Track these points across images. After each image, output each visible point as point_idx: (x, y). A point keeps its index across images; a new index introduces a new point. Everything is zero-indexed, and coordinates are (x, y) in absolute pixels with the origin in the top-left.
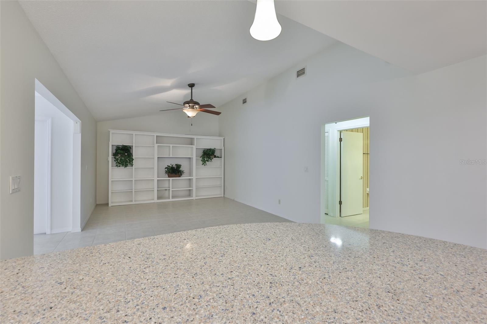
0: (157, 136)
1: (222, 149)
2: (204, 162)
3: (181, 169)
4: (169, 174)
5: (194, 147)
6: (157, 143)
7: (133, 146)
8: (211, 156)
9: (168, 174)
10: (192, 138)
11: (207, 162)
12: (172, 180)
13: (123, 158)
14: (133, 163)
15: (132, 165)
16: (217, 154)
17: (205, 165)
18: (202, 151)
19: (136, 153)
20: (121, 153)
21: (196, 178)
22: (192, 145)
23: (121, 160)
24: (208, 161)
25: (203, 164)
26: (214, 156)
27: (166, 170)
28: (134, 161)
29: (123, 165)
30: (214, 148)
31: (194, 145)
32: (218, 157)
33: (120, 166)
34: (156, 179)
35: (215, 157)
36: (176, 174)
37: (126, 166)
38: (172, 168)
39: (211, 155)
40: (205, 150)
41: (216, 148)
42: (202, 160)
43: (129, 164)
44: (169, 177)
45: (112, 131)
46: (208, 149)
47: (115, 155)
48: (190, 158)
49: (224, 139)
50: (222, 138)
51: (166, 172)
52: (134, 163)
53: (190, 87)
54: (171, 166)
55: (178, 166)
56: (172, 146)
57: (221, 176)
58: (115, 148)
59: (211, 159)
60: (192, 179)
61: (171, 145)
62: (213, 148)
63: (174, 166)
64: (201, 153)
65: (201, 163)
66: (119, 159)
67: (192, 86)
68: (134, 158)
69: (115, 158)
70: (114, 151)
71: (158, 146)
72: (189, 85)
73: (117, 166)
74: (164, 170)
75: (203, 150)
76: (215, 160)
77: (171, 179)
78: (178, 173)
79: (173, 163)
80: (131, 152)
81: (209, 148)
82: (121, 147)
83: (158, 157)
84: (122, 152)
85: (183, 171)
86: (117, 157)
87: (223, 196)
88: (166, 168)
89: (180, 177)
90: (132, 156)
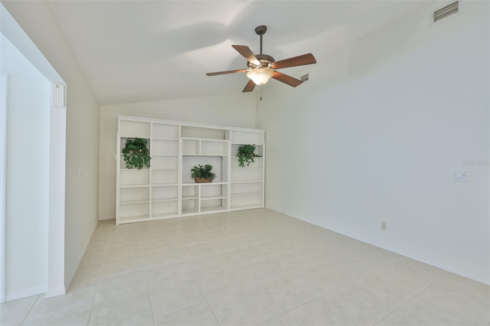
0: (182, 127)
1: (262, 146)
2: (241, 162)
3: (212, 171)
4: (197, 178)
5: (230, 143)
6: (181, 136)
7: (149, 139)
9: (195, 179)
10: (227, 130)
11: (245, 163)
12: (201, 186)
13: (136, 156)
14: (149, 163)
15: (149, 166)
16: (256, 152)
17: (243, 167)
18: (239, 149)
19: (154, 149)
20: (133, 149)
21: (232, 184)
22: (226, 139)
23: (133, 158)
24: (246, 161)
25: (240, 165)
26: (252, 155)
27: (193, 172)
28: (151, 160)
29: (136, 166)
30: (253, 144)
31: (229, 139)
32: (259, 156)
33: (131, 168)
34: (180, 185)
35: (254, 156)
36: (206, 178)
37: (140, 168)
38: (201, 170)
39: (249, 154)
40: (241, 147)
41: (256, 145)
42: (238, 160)
43: (144, 165)
44: (196, 182)
45: (120, 118)
46: (246, 146)
47: (125, 151)
48: (222, 157)
49: (265, 132)
50: (263, 132)
51: (193, 176)
52: (151, 164)
54: (199, 167)
55: (209, 168)
56: (202, 141)
57: (261, 181)
58: (125, 142)
60: (227, 184)
61: (200, 140)
62: (251, 144)
63: (203, 168)
64: (237, 151)
65: (239, 163)
66: (131, 157)
68: (151, 155)
69: (125, 156)
70: (124, 147)
71: (183, 140)
73: (128, 167)
74: (190, 173)
75: (240, 146)
76: (253, 160)
77: (200, 184)
78: (209, 176)
79: (202, 163)
80: (147, 147)
82: (133, 140)
83: (183, 156)
84: (135, 147)
85: (214, 174)
86: (128, 155)
87: (264, 207)
88: (193, 170)
89: (211, 182)
90: (149, 153)
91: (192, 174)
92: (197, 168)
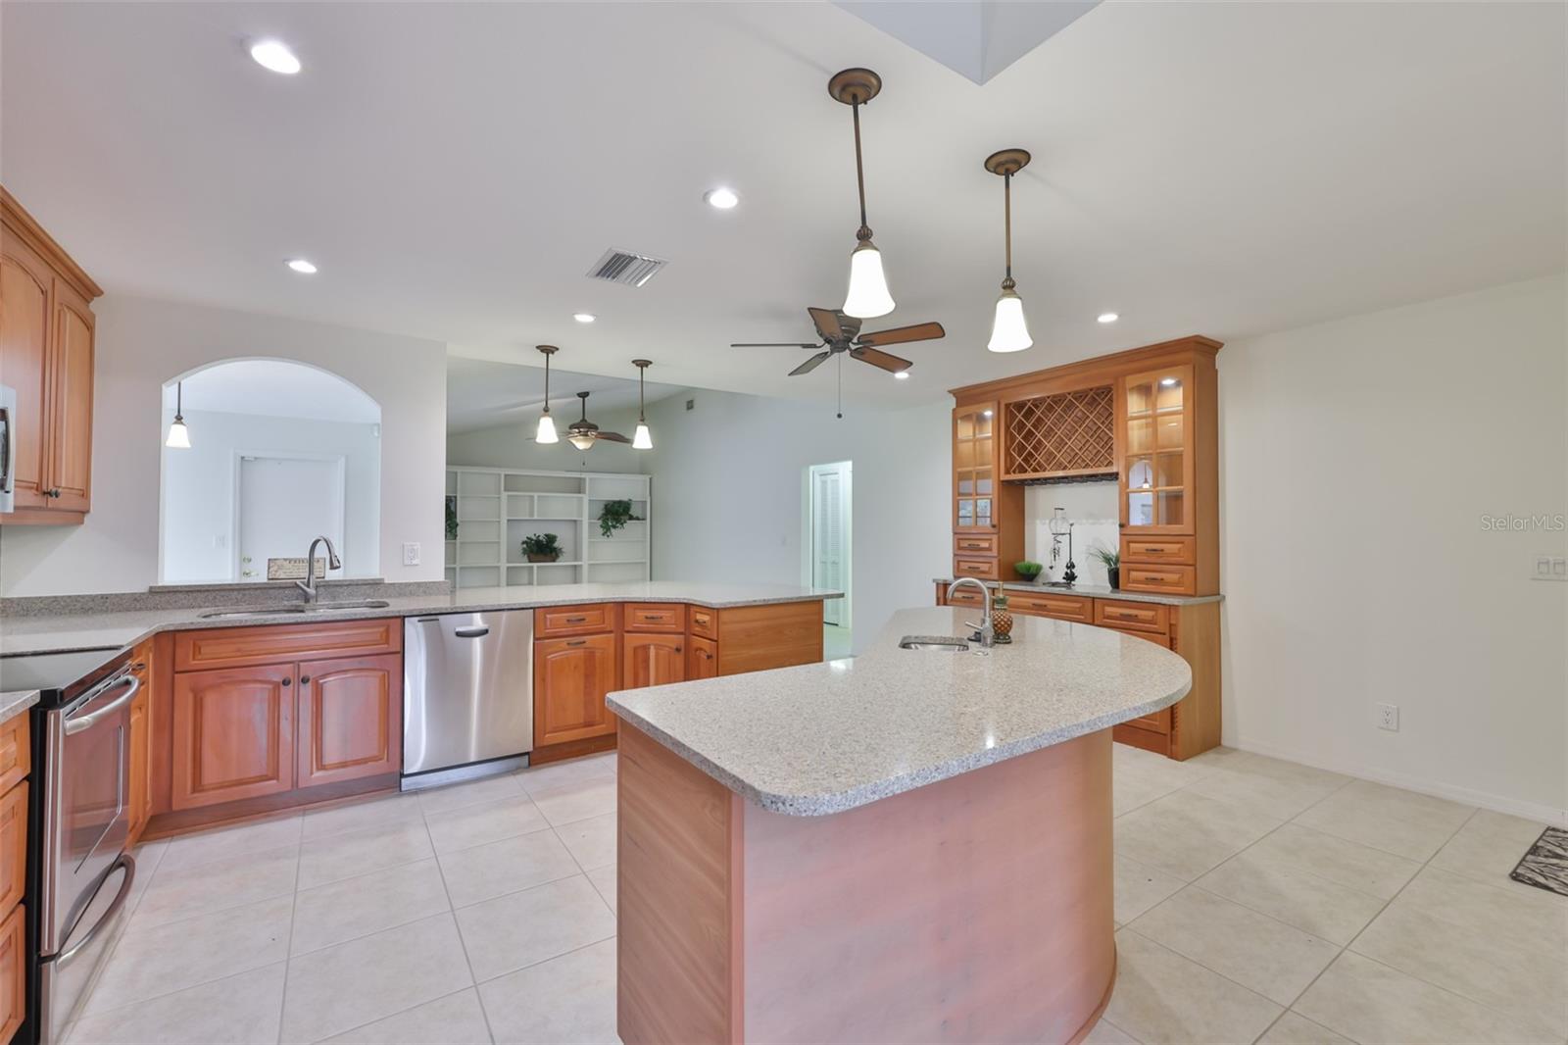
0: (506, 476)
1: (645, 502)
2: (607, 530)
3: (556, 545)
4: (532, 556)
5: (586, 498)
6: (505, 490)
7: (456, 497)
8: (622, 517)
9: (529, 557)
10: (580, 479)
11: (613, 530)
12: (537, 567)
14: (456, 531)
15: (454, 538)
16: (634, 511)
17: (608, 536)
18: (602, 506)
19: (462, 513)
21: (589, 565)
22: (580, 493)
24: (614, 527)
25: (603, 535)
26: (627, 517)
27: (525, 546)
28: (458, 528)
30: (629, 500)
31: (584, 493)
32: (638, 519)
34: (504, 565)
35: (631, 518)
36: (546, 555)
38: (538, 542)
39: (622, 515)
40: (608, 504)
41: (633, 500)
42: (601, 526)
44: (530, 561)
46: (615, 502)
48: (575, 521)
49: (651, 479)
50: (647, 478)
51: (525, 552)
52: (458, 533)
54: (534, 538)
55: (551, 539)
56: (539, 497)
57: (643, 561)
59: (622, 524)
60: (581, 565)
61: (536, 495)
62: (626, 499)
63: (541, 538)
64: (600, 511)
65: (601, 531)
67: (586, 394)
68: (458, 521)
71: (509, 496)
74: (520, 547)
75: (605, 503)
76: (630, 524)
77: (535, 565)
78: (551, 552)
79: (540, 532)
80: (453, 510)
81: (617, 499)
83: (508, 520)
85: (561, 549)
88: (524, 543)
89: (554, 561)
90: (456, 517)
91: (524, 549)
92: (532, 540)
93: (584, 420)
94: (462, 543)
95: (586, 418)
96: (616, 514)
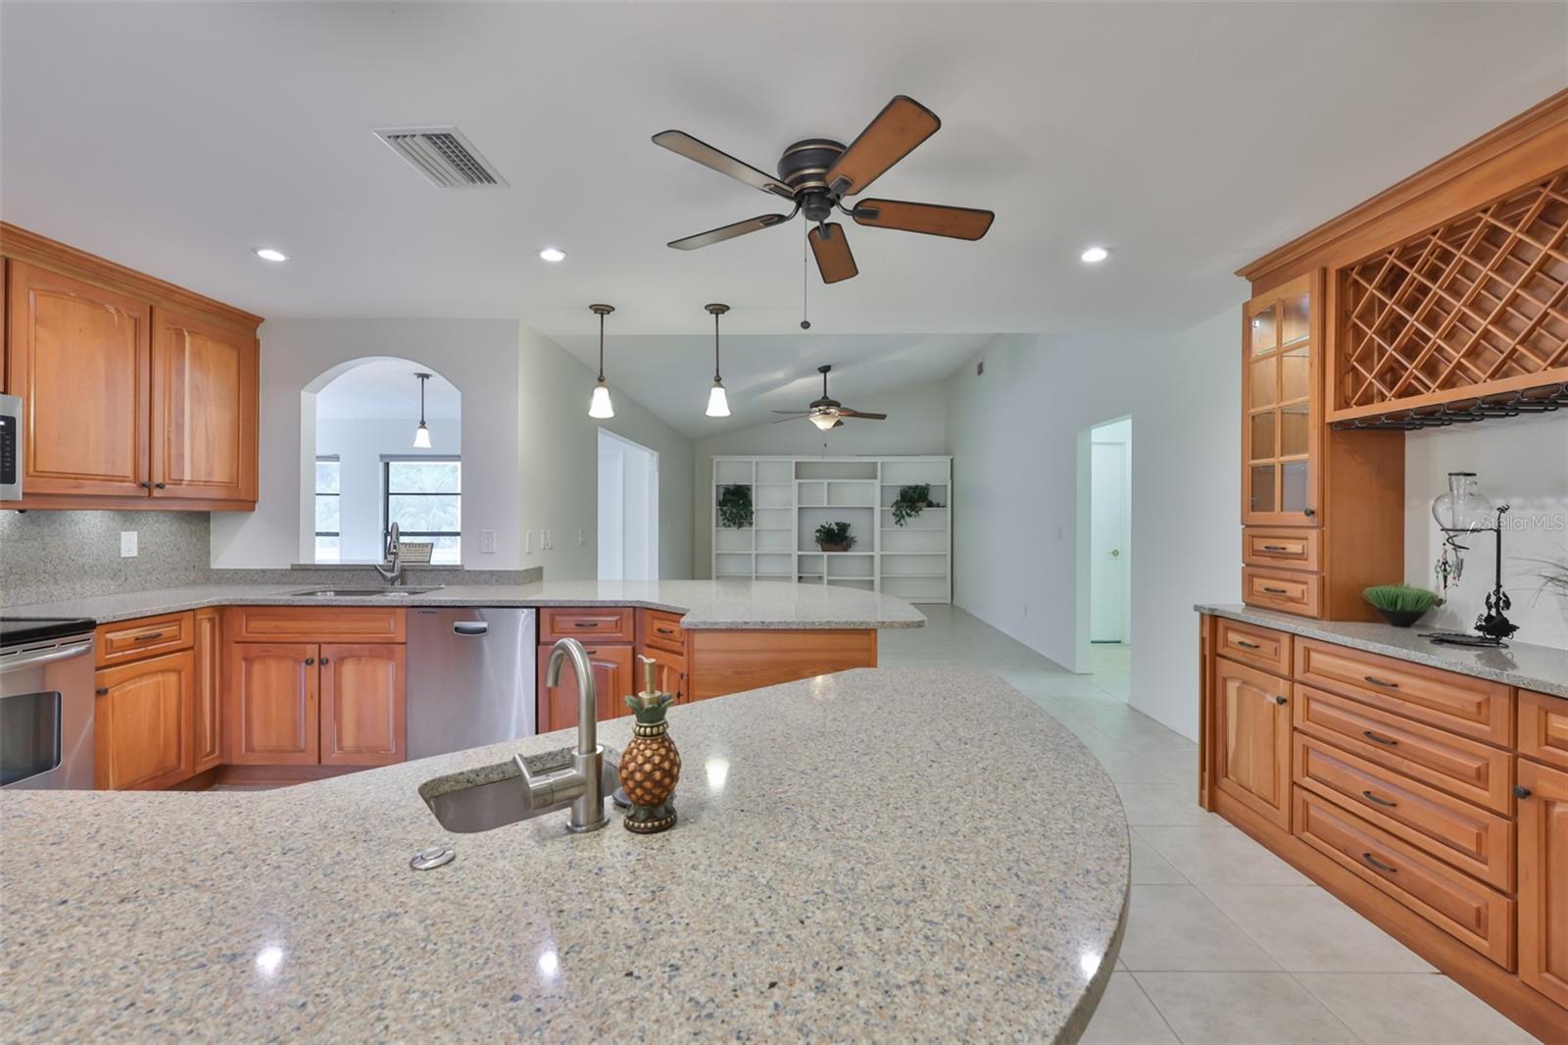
0: (797, 463)
1: (946, 486)
2: (899, 518)
3: (848, 533)
4: (824, 544)
5: (877, 484)
6: (797, 478)
7: (752, 486)
8: (919, 504)
9: (821, 545)
10: (872, 463)
11: (907, 518)
12: (828, 556)
13: (734, 511)
15: (751, 524)
16: (933, 497)
17: (901, 525)
18: (897, 492)
19: (760, 501)
20: (732, 501)
21: (882, 556)
22: (871, 479)
23: (731, 513)
24: (909, 515)
25: (896, 523)
26: (925, 504)
27: (818, 534)
28: (753, 515)
29: (734, 523)
30: (928, 484)
31: (876, 478)
32: (938, 506)
33: (729, 526)
34: (795, 553)
35: (930, 505)
36: (836, 544)
37: (740, 525)
38: (830, 531)
39: (918, 501)
40: (904, 490)
41: (932, 484)
42: (895, 514)
43: (745, 522)
44: (823, 550)
45: (716, 459)
46: (910, 487)
47: (721, 504)
49: (952, 460)
50: (948, 459)
51: (818, 540)
52: (753, 521)
53: (821, 372)
54: (827, 527)
55: (843, 528)
56: (830, 482)
57: (944, 552)
58: (722, 491)
59: (917, 512)
60: (873, 556)
61: (825, 482)
62: (922, 483)
63: (833, 526)
64: (896, 496)
65: (894, 519)
66: (728, 512)
67: (825, 370)
68: (754, 509)
69: (722, 510)
70: (721, 498)
71: (799, 484)
72: (819, 369)
73: (724, 524)
74: (812, 535)
75: (901, 489)
76: (926, 512)
77: (826, 554)
78: (842, 541)
79: (831, 520)
80: (749, 498)
81: (913, 484)
82: (732, 488)
83: (799, 508)
84: (733, 498)
85: (853, 538)
86: (725, 508)
87: (949, 602)
88: (817, 531)
89: (846, 550)
90: (751, 506)
91: (817, 537)
92: (824, 528)
93: (825, 397)
94: (756, 531)
95: (828, 395)
96: (913, 500)
